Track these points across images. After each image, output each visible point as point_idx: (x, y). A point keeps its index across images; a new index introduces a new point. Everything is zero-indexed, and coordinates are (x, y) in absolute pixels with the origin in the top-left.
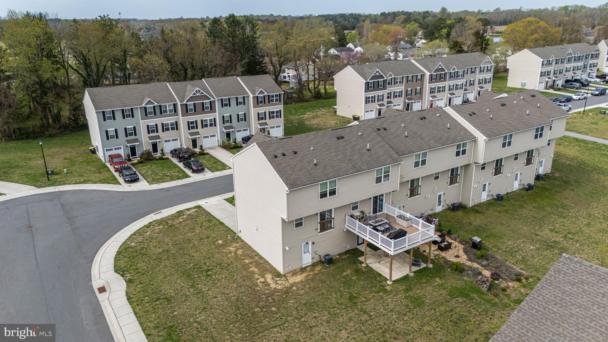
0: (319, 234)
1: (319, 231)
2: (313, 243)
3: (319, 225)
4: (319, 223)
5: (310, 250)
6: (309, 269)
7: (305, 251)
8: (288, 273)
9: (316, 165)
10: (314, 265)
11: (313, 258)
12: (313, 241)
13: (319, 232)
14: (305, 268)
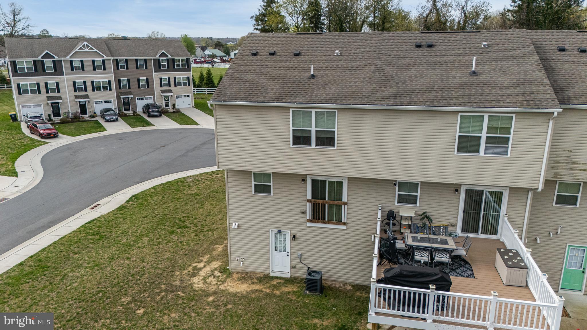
0: (309, 224)
1: (308, 218)
2: (294, 237)
3: (308, 204)
4: (308, 201)
5: (288, 249)
6: (274, 282)
7: (278, 245)
8: (237, 273)
9: (313, 76)
10: (291, 281)
11: (293, 267)
12: (294, 233)
13: (308, 221)
14: (273, 278)
